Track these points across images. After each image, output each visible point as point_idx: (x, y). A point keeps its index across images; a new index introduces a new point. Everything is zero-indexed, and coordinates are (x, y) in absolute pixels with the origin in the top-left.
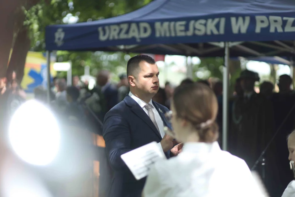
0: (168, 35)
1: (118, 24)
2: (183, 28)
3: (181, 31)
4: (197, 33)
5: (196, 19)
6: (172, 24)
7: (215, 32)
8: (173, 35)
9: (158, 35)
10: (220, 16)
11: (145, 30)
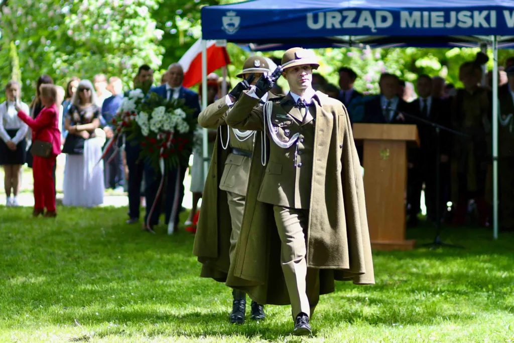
0: (418, 25)
1: (341, 11)
2: (442, 19)
3: (438, 22)
4: (461, 25)
5: (458, 10)
6: (426, 14)
7: (485, 25)
8: (426, 25)
9: (403, 25)
10: (489, 8)
11: (384, 19)
